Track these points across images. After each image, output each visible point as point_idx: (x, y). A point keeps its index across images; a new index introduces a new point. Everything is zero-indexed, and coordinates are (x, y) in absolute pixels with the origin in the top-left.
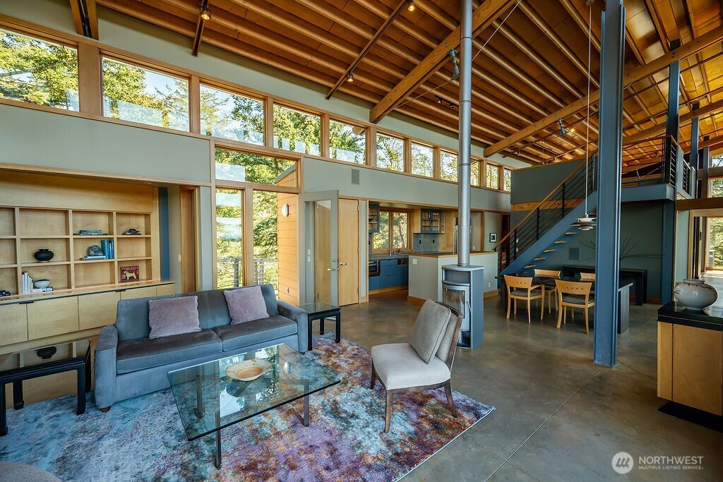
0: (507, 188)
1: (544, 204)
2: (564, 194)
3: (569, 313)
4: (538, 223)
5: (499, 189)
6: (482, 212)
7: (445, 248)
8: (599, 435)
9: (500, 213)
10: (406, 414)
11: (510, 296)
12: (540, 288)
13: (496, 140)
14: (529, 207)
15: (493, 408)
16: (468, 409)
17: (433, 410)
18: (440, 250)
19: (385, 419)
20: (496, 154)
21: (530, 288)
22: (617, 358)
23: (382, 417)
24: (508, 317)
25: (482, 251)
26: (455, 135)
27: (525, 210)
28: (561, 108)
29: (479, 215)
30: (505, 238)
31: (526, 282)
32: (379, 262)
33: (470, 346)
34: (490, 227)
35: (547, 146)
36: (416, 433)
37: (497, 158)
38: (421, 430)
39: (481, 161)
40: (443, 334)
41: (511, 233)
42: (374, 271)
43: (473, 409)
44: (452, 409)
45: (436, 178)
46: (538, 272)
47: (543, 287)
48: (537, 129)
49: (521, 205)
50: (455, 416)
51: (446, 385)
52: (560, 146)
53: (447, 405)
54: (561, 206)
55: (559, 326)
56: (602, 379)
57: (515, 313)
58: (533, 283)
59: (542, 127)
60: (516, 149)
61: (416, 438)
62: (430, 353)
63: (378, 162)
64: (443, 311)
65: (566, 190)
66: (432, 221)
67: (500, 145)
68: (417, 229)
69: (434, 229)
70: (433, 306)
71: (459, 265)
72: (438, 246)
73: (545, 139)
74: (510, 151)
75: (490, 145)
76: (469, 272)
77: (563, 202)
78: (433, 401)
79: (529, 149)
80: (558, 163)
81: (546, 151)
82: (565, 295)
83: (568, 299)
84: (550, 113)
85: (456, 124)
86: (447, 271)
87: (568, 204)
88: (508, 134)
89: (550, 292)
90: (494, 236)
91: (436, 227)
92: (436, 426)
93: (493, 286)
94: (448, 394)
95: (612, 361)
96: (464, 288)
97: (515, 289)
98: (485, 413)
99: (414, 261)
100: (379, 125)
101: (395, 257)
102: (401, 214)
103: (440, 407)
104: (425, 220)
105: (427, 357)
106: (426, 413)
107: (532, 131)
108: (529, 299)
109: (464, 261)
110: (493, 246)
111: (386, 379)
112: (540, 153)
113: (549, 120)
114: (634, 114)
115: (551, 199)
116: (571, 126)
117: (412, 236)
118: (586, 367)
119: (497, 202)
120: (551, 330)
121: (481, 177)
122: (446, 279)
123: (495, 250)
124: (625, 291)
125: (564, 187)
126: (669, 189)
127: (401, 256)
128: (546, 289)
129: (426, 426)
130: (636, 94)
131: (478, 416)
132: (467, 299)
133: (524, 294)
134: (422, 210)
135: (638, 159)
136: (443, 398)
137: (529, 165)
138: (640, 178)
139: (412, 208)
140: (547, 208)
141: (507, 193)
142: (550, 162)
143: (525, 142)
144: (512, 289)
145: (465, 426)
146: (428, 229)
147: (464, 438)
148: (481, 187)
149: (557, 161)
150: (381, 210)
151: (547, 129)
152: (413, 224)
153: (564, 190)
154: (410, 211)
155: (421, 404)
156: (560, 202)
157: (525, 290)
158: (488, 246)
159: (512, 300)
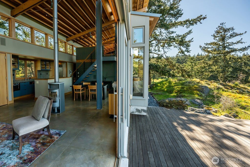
0: (75, 54)
1: (86, 61)
2: (91, 57)
3: (92, 96)
4: (84, 67)
5: (72, 54)
6: (66, 62)
7: (52, 77)
8: (95, 129)
9: (73, 63)
10: (30, 144)
11: (75, 92)
12: (84, 89)
13: (70, 36)
14: (82, 61)
15: (66, 131)
16: (57, 134)
17: (42, 139)
18: (50, 77)
19: (19, 149)
20: (71, 41)
21: (81, 89)
22: (102, 107)
23: (18, 149)
24: (74, 100)
25: (67, 77)
26: (52, 29)
27: (81, 62)
28: (90, 28)
29: (65, 63)
30: (74, 72)
31: (80, 87)
32: (19, 84)
33: (60, 112)
34: (69, 68)
35: (87, 41)
36: (34, 150)
37: (71, 42)
38: (36, 148)
39: (65, 43)
40: (45, 108)
41: (76, 70)
42: (16, 88)
43: (58, 133)
44: (50, 136)
45: (46, 47)
46: (84, 83)
47: (85, 88)
48: (83, 34)
49: (80, 60)
50: (51, 138)
51: (48, 127)
52: (91, 41)
53: (48, 135)
54: (90, 61)
55: (89, 100)
56: (98, 113)
57: (77, 98)
58: (82, 87)
59: (85, 34)
60: (77, 40)
61: (34, 151)
62: (40, 116)
63: (19, 36)
64: (45, 99)
65: (92, 56)
66: (46, 65)
67: (72, 38)
68: (39, 68)
69: (47, 69)
70: (42, 98)
71: (55, 82)
72: (49, 76)
73: (86, 38)
74: (76, 40)
75: (68, 37)
76: (59, 84)
77: (91, 60)
78: (43, 136)
79: (81, 40)
80: (90, 47)
81: (87, 42)
82: (91, 90)
83: (92, 91)
84: (87, 29)
85: (52, 25)
86: (50, 85)
87: (93, 61)
88: (74, 34)
89: (87, 90)
90: (71, 72)
91: (48, 68)
92: (43, 144)
93: (70, 90)
94: (48, 131)
95: (101, 108)
96: (57, 91)
97: (77, 90)
98: (63, 133)
99: (37, 82)
100: (16, 18)
101: (28, 81)
102: (32, 62)
103: (46, 137)
104: (43, 65)
105: (38, 118)
106: (39, 141)
107: (82, 35)
108: (81, 93)
109: (57, 80)
110: (70, 75)
111: (19, 131)
112: (85, 43)
113: (87, 32)
114: (109, 35)
115: (87, 59)
116: (93, 35)
117: (37, 71)
118: (95, 111)
119: (71, 59)
120: (87, 102)
121: (66, 49)
122: (50, 88)
123: (71, 76)
124: (105, 87)
125: (91, 55)
126: (115, 58)
127: (31, 80)
128: (86, 89)
129: (39, 145)
130: (109, 29)
131: (60, 135)
132: (58, 95)
133: (79, 91)
134: (41, 60)
135: (111, 48)
136: (47, 133)
137: (82, 47)
138: (111, 54)
139: (37, 59)
140: (87, 62)
141: (75, 56)
142: (88, 46)
143: (80, 38)
144: (76, 90)
145: (55, 140)
146: (44, 68)
147: (54, 144)
148: (66, 53)
149: (90, 46)
150: (19, 59)
151: (87, 35)
152: (37, 66)
153: (91, 56)
154: (36, 60)
155: (38, 138)
156: (90, 60)
157: (79, 90)
158: (69, 75)
159: (76, 94)
